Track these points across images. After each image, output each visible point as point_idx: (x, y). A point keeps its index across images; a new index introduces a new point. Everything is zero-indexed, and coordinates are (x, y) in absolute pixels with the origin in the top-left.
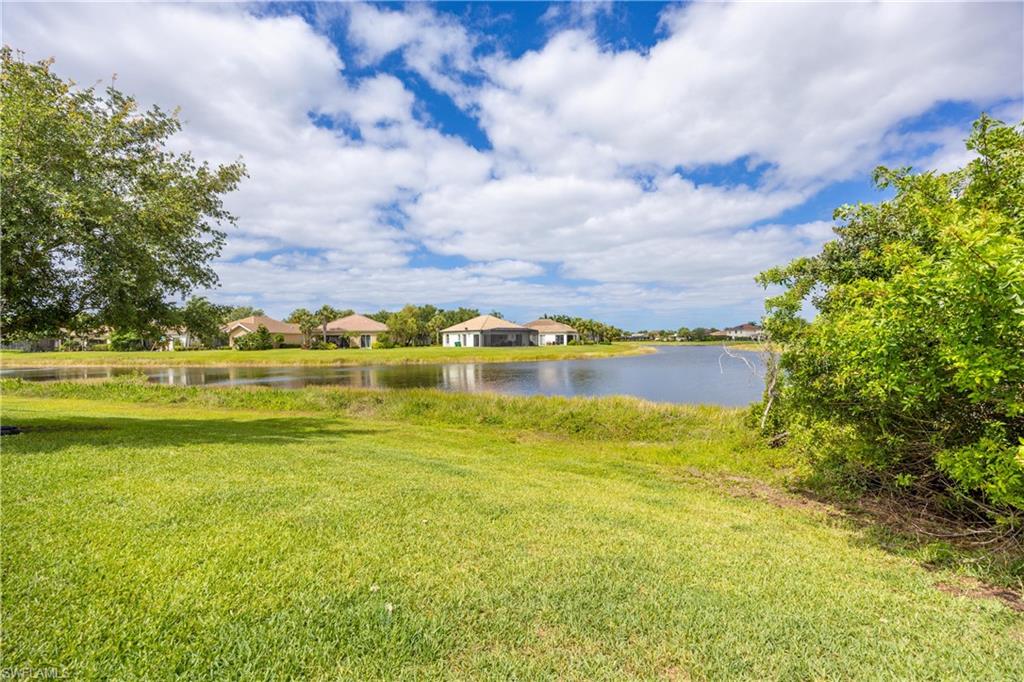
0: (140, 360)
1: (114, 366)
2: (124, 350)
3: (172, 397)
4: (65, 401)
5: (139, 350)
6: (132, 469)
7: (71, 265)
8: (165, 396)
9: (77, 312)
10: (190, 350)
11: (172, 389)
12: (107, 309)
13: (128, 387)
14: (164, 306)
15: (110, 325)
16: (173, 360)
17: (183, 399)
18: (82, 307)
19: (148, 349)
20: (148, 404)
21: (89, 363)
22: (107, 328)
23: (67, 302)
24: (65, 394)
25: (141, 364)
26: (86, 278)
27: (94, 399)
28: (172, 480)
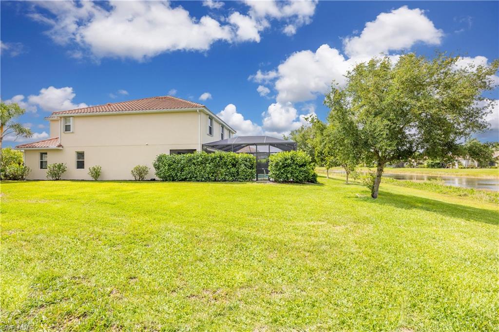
0: (440, 173)
1: (428, 175)
2: (432, 168)
3: (459, 193)
4: (409, 189)
5: (440, 167)
6: (442, 226)
7: (414, 131)
8: (455, 192)
9: (415, 151)
10: (468, 168)
11: (459, 189)
12: (427, 149)
13: (435, 185)
14: (455, 145)
15: (428, 156)
16: (459, 173)
17: (465, 195)
18: (417, 149)
19: (444, 168)
20: (446, 195)
21: (417, 173)
22: (427, 158)
23: (411, 147)
24: (409, 186)
25: (441, 174)
26: (419, 136)
27: (420, 189)
28: (465, 238)
